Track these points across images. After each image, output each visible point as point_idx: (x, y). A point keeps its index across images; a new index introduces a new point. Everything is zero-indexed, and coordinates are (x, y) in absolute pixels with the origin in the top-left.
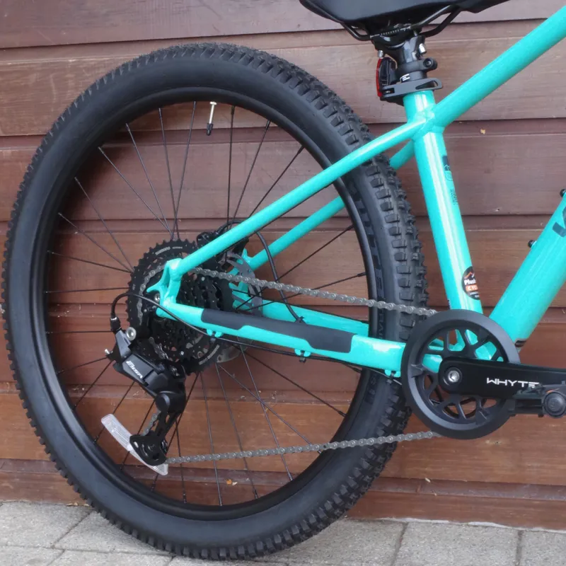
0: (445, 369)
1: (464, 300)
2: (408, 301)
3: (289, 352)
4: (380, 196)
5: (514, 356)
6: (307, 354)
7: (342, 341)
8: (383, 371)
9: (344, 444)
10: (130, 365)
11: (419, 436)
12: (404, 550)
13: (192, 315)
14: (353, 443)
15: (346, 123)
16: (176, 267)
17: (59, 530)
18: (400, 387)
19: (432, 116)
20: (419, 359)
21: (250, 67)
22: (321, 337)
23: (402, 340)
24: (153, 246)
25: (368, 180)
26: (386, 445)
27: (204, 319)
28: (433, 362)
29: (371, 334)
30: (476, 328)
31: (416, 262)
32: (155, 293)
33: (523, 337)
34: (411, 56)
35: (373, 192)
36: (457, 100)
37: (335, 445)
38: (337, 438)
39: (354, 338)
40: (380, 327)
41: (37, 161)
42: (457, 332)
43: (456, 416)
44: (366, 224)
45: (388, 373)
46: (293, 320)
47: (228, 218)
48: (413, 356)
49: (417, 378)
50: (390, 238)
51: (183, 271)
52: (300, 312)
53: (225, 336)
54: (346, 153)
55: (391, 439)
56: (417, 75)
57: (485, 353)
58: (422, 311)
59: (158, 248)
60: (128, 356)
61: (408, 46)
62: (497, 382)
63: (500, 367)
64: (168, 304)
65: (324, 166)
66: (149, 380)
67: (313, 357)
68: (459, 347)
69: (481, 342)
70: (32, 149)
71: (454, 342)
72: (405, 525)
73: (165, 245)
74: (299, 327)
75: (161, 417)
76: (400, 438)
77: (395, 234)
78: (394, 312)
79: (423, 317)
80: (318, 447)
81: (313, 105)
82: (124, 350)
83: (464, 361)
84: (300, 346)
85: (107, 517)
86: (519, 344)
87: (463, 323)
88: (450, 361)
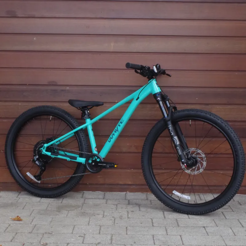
0: (92, 162)
1: (95, 152)
2: (86, 152)
3: (66, 160)
4: (82, 135)
5: (102, 160)
6: (69, 160)
7: (75, 158)
8: (82, 163)
9: (75, 175)
10: (37, 162)
11: (88, 173)
12: (84, 196)
13: (49, 154)
14: (77, 175)
15: (76, 122)
16: (46, 145)
17: (17, 195)
18: (85, 166)
19: (90, 122)
20: (88, 161)
21: (59, 112)
22: (71, 157)
23: (85, 158)
24: (39, 141)
25: (79, 132)
26: (82, 175)
27: (51, 154)
28: (90, 161)
29: (80, 157)
30: (97, 156)
31: (87, 145)
32: (42, 150)
33: (104, 157)
34: (86, 113)
35: (80, 134)
36: (95, 120)
37: (74, 175)
38: (74, 174)
39: (77, 158)
40: (81, 156)
41: (14, 124)
42: (94, 157)
43: (94, 170)
44: (79, 139)
45: (83, 163)
46: (65, 154)
47: (53, 135)
48: (87, 161)
49: (88, 164)
50: (83, 142)
51: (47, 146)
52: (66, 153)
53: (55, 157)
54: (76, 128)
55: (83, 174)
56: (87, 116)
57: (98, 160)
58: (89, 153)
59: (40, 141)
60: (36, 161)
61: (86, 111)
62: (100, 164)
63: (100, 162)
64: (44, 152)
65: (72, 130)
66: (40, 165)
67: (70, 161)
68: (94, 159)
69: (98, 158)
70: (14, 120)
71: (93, 158)
72: (84, 193)
73: (42, 141)
74: (66, 155)
75: (40, 172)
76: (85, 174)
77: (84, 141)
78: (84, 153)
79: (89, 154)
80: (71, 176)
81: (70, 119)
82: (35, 159)
83: (95, 161)
84: (68, 159)
85: (28, 192)
86: (104, 158)
87: (95, 155)
88: (93, 161)
